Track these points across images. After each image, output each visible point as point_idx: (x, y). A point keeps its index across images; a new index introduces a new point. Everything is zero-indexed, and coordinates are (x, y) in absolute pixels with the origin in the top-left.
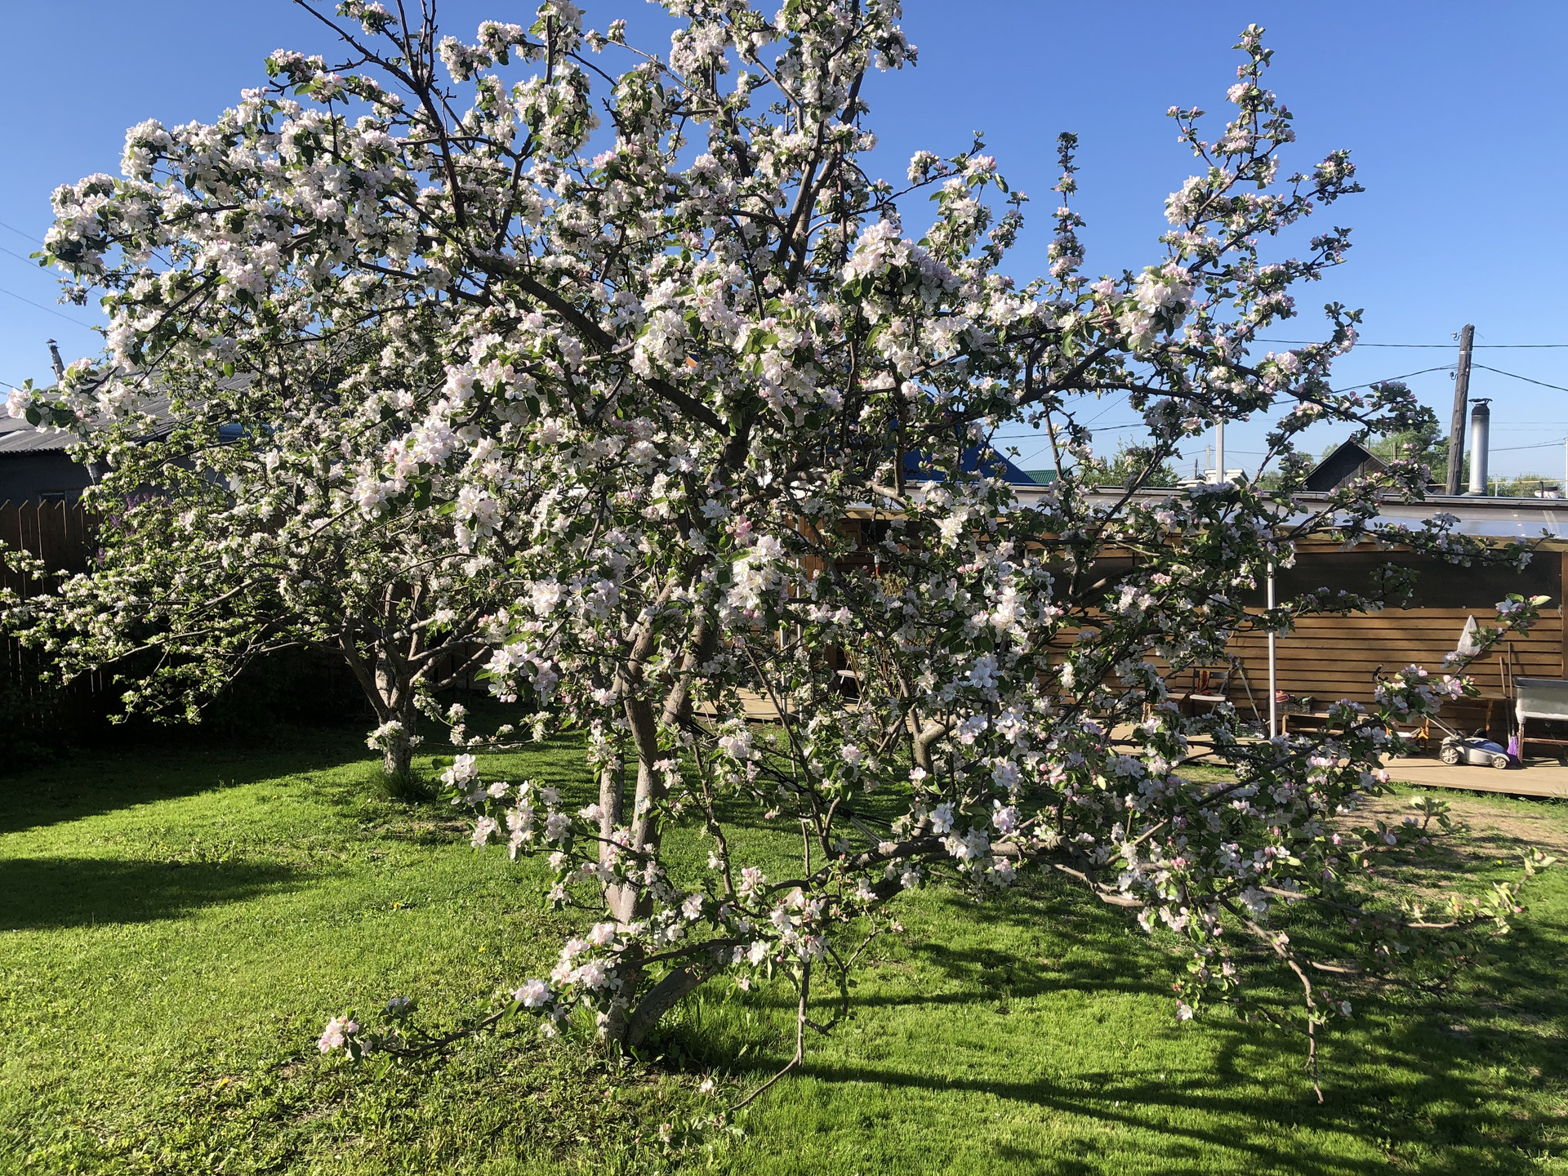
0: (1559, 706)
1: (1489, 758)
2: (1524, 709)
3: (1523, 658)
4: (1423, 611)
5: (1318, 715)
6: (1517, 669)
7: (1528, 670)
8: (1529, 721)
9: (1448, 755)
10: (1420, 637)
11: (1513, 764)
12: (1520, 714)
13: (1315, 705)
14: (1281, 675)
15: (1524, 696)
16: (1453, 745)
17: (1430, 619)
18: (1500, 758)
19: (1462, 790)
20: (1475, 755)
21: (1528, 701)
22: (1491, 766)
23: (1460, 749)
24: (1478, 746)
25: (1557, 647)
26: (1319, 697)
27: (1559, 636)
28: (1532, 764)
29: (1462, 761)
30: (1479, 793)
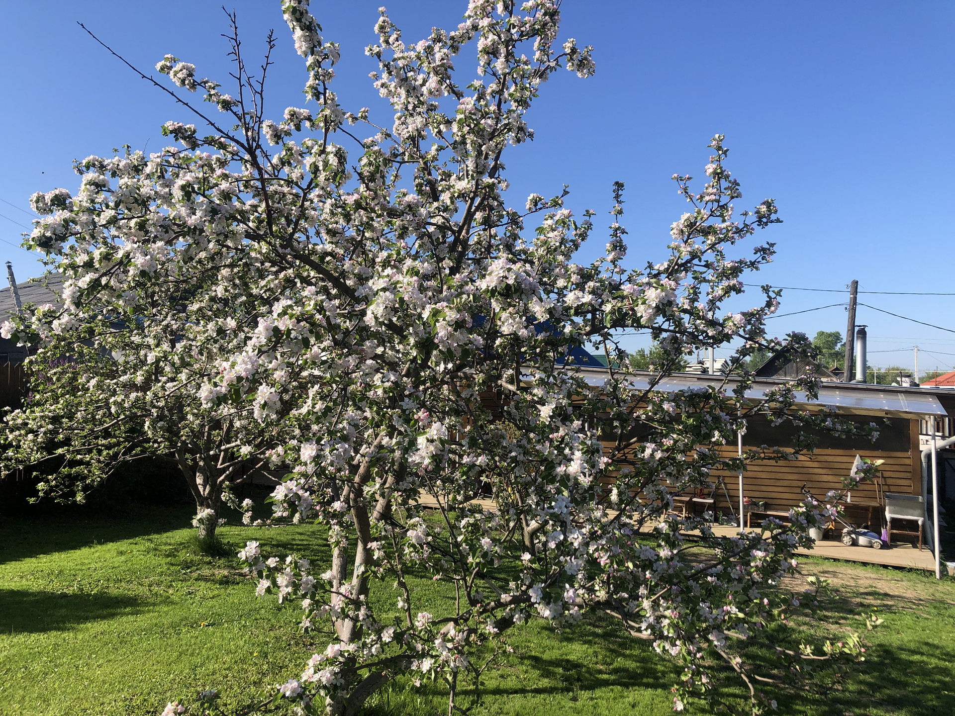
0: (911, 511)
1: (870, 542)
2: (890, 512)
3: (890, 481)
4: (830, 451)
5: (768, 513)
6: (886, 488)
7: (893, 489)
8: (893, 520)
9: (846, 539)
10: (829, 467)
11: (885, 546)
12: (888, 515)
13: (767, 506)
14: (747, 487)
15: (890, 505)
16: (849, 533)
17: (834, 455)
18: (877, 542)
19: (854, 562)
20: (862, 540)
21: (892, 508)
22: (872, 547)
23: (853, 536)
24: (864, 534)
25: (909, 475)
26: (770, 501)
27: (910, 469)
28: (896, 546)
29: (855, 543)
30: (865, 564)
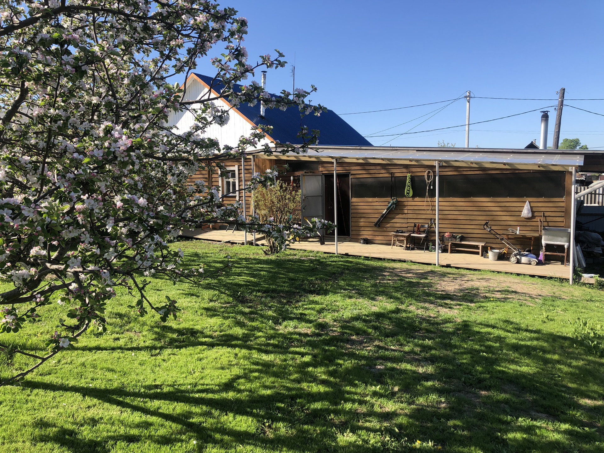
0: (560, 239)
1: (530, 261)
3: (549, 219)
4: (508, 199)
5: (463, 243)
6: (545, 224)
7: (550, 224)
8: (547, 246)
9: (513, 259)
10: (507, 210)
11: (539, 263)
12: (544, 242)
13: (462, 239)
15: (545, 234)
16: (515, 255)
17: (510, 202)
18: (534, 260)
20: (524, 260)
21: (547, 237)
22: (530, 264)
23: (518, 257)
24: (526, 255)
25: (563, 214)
26: (465, 235)
27: (563, 209)
28: (548, 264)
29: (519, 262)
30: (518, 275)
